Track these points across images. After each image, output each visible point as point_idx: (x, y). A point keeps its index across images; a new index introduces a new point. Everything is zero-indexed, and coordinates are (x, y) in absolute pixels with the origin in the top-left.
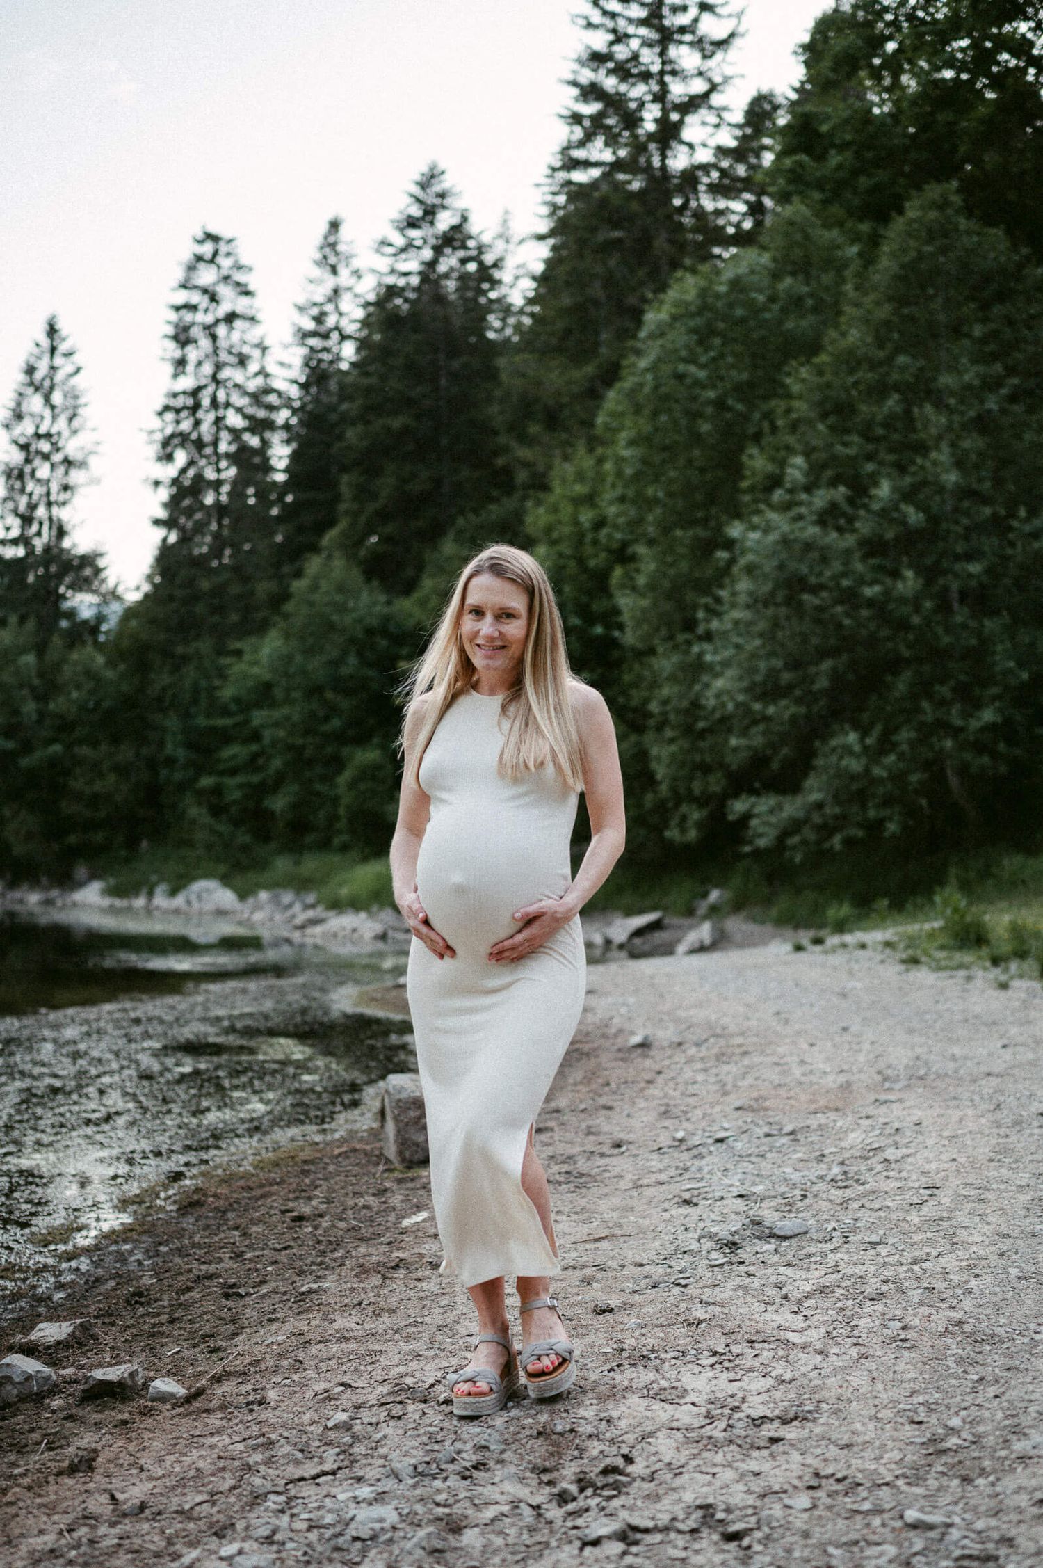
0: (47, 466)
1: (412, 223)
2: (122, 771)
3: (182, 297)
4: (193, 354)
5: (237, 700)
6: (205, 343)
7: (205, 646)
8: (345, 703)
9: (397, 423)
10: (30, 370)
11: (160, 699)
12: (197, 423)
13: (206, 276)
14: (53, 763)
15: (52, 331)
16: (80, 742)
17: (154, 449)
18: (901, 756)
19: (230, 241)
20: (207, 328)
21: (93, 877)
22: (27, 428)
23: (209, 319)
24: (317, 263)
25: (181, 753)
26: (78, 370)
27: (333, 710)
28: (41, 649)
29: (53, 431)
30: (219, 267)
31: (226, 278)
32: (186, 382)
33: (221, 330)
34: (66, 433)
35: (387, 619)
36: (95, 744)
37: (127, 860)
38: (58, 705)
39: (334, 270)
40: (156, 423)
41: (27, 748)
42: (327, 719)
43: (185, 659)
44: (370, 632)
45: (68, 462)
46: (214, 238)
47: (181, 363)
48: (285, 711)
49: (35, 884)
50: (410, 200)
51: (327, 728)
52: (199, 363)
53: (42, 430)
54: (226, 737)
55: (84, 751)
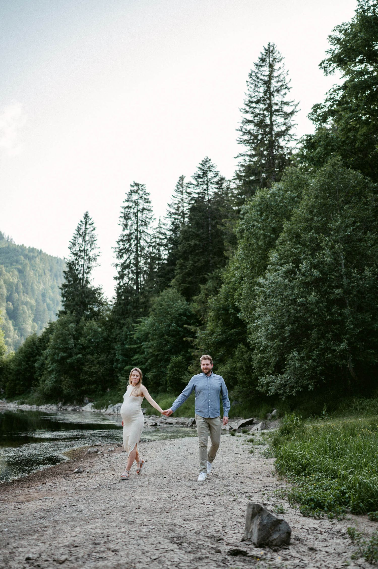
0: (83, 260)
1: (199, 177)
2: (101, 364)
3: (126, 204)
4: (130, 223)
5: (138, 338)
6: (133, 218)
7: (130, 320)
8: (171, 339)
9: (192, 243)
10: (79, 229)
11: (115, 339)
12: (130, 245)
13: (135, 197)
14: (78, 360)
15: (86, 216)
16: (88, 354)
17: (115, 255)
18: (314, 361)
19: (143, 185)
20: (134, 213)
21: (90, 401)
22: (77, 248)
23: (135, 211)
24: (176, 191)
25: (120, 357)
26: (94, 229)
27: (168, 342)
28: (78, 322)
29: (86, 249)
30: (139, 194)
31: (141, 197)
32: (127, 232)
33: (139, 214)
34: (90, 249)
35: (186, 310)
36: (92, 354)
37: (102, 395)
38: (82, 341)
39: (182, 192)
40: (117, 246)
41: (70, 355)
42: (166, 345)
43: (124, 324)
44: (180, 315)
45: (90, 259)
46: (137, 185)
47: (126, 225)
48: (152, 343)
49: (72, 404)
50: (198, 169)
51: (166, 348)
52: (132, 226)
53: (81, 249)
54: (135, 351)
55: (89, 356)
